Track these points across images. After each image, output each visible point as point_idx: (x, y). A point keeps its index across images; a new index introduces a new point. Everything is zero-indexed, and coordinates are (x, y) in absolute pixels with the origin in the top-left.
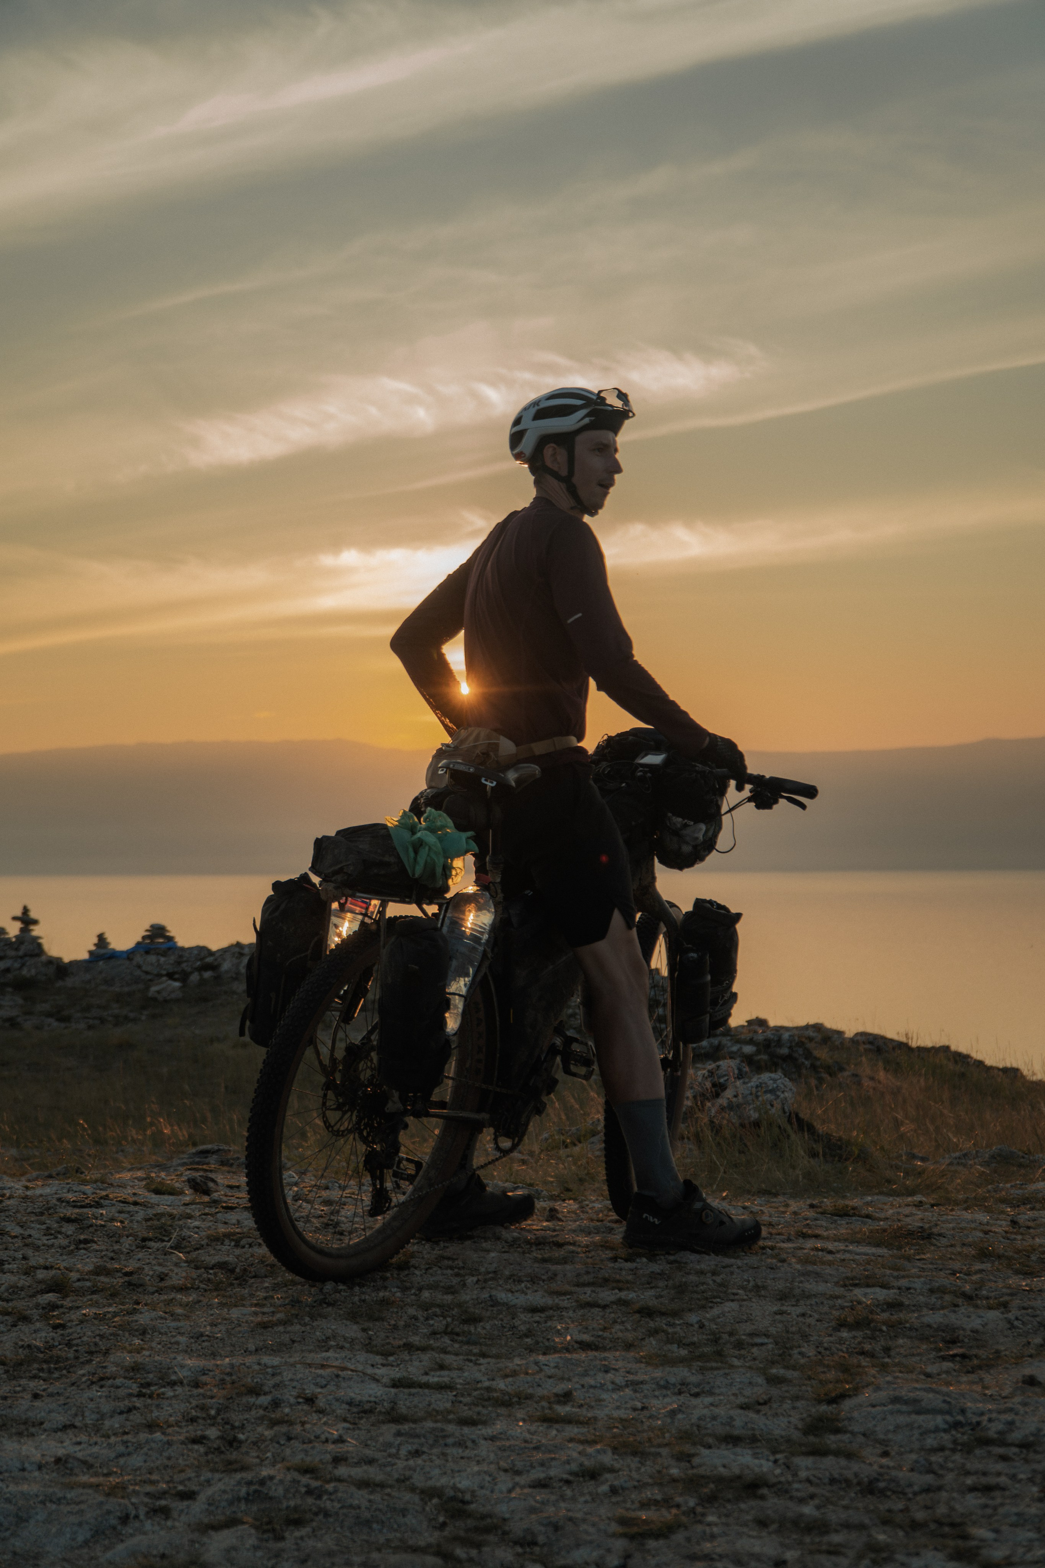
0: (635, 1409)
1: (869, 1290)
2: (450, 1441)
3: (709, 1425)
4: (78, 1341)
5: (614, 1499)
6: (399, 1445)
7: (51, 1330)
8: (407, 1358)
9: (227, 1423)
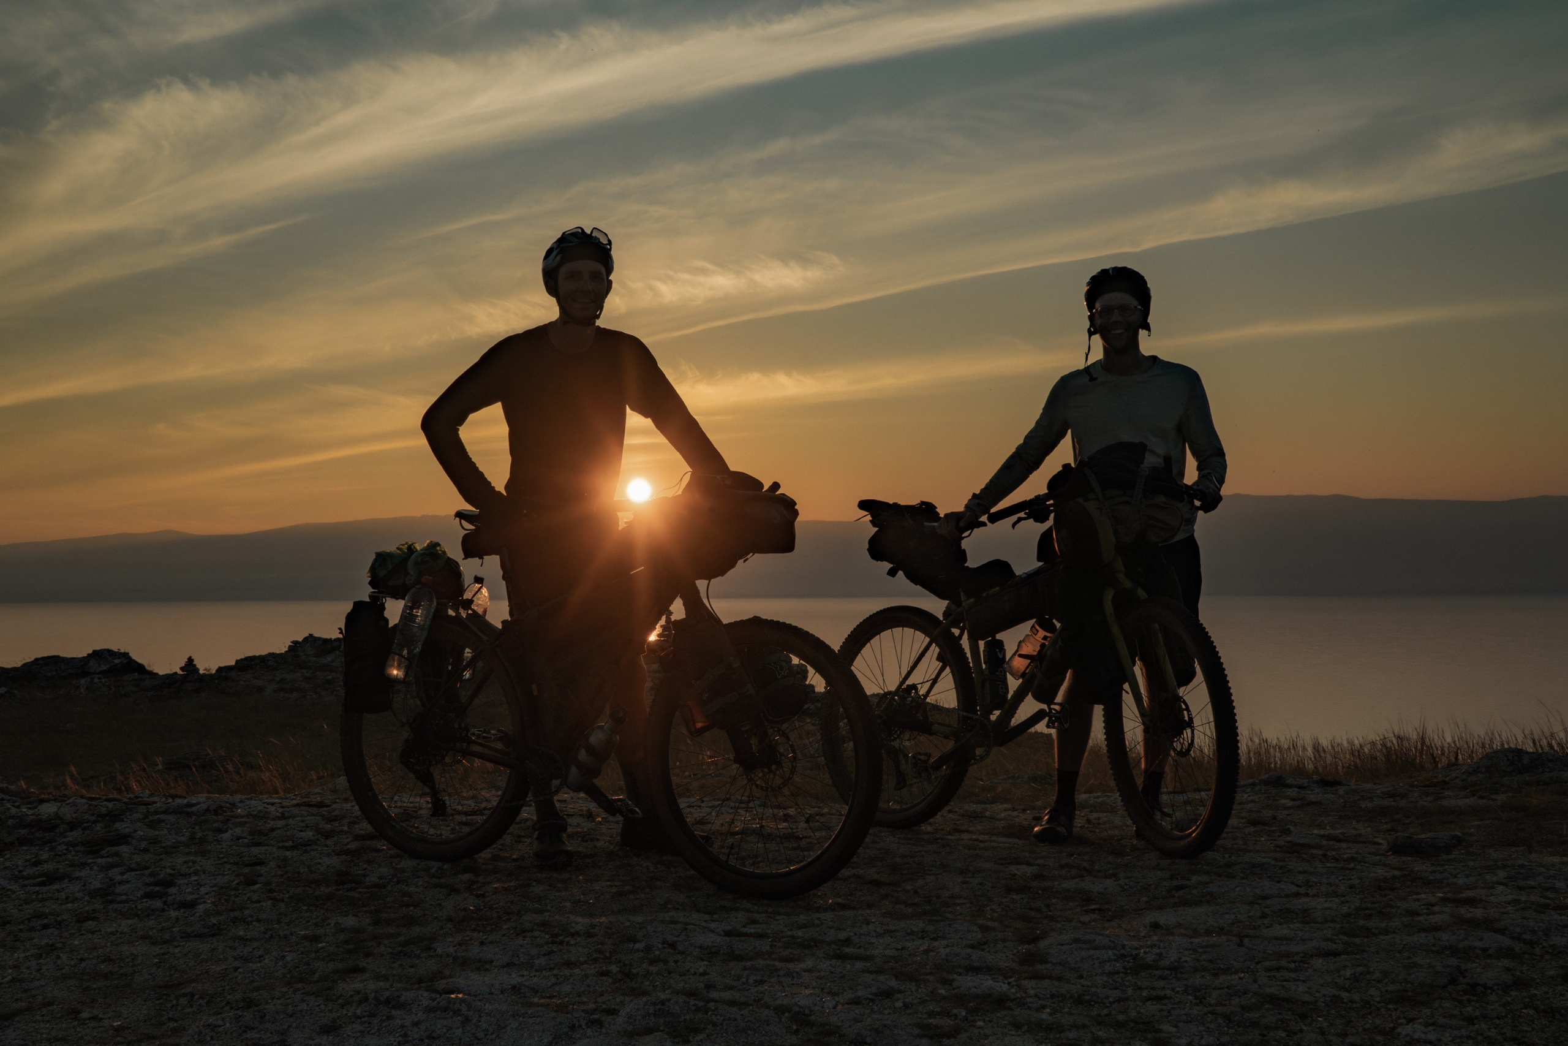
0: (897, 949)
1: (1019, 867)
2: (781, 973)
3: (954, 960)
4: (497, 905)
5: (908, 1011)
6: (747, 976)
7: (475, 898)
8: (727, 916)
9: (620, 962)
